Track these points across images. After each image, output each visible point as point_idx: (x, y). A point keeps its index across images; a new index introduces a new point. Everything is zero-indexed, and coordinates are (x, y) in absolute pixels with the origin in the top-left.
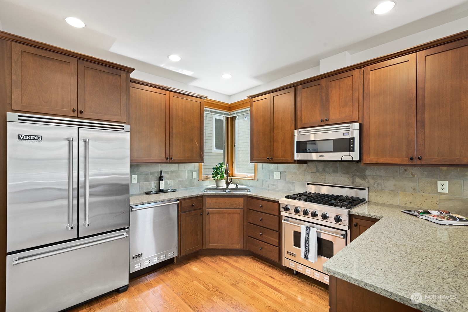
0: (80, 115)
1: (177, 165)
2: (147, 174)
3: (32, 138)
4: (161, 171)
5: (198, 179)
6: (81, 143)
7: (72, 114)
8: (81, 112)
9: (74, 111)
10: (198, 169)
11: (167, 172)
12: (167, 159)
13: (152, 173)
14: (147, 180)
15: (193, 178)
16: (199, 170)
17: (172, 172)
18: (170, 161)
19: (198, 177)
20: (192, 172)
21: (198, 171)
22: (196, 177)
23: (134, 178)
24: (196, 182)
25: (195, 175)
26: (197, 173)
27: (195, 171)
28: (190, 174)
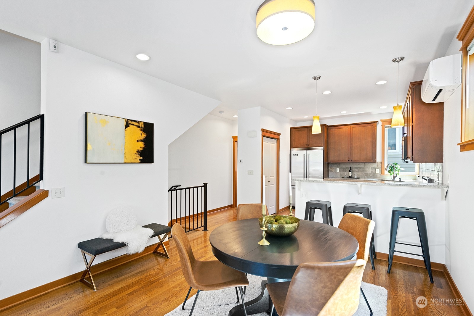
1: (363, 164)
2: (344, 168)
3: (296, 155)
4: (350, 167)
5: (381, 173)
6: (307, 156)
8: (308, 145)
9: (306, 145)
10: (380, 167)
12: (349, 160)
13: (347, 168)
14: (344, 171)
15: (376, 173)
16: (381, 168)
17: (360, 168)
19: (380, 172)
20: (375, 168)
21: (380, 169)
22: (378, 172)
23: (338, 170)
24: (379, 175)
25: (378, 171)
26: (380, 170)
27: (378, 168)
28: (374, 170)
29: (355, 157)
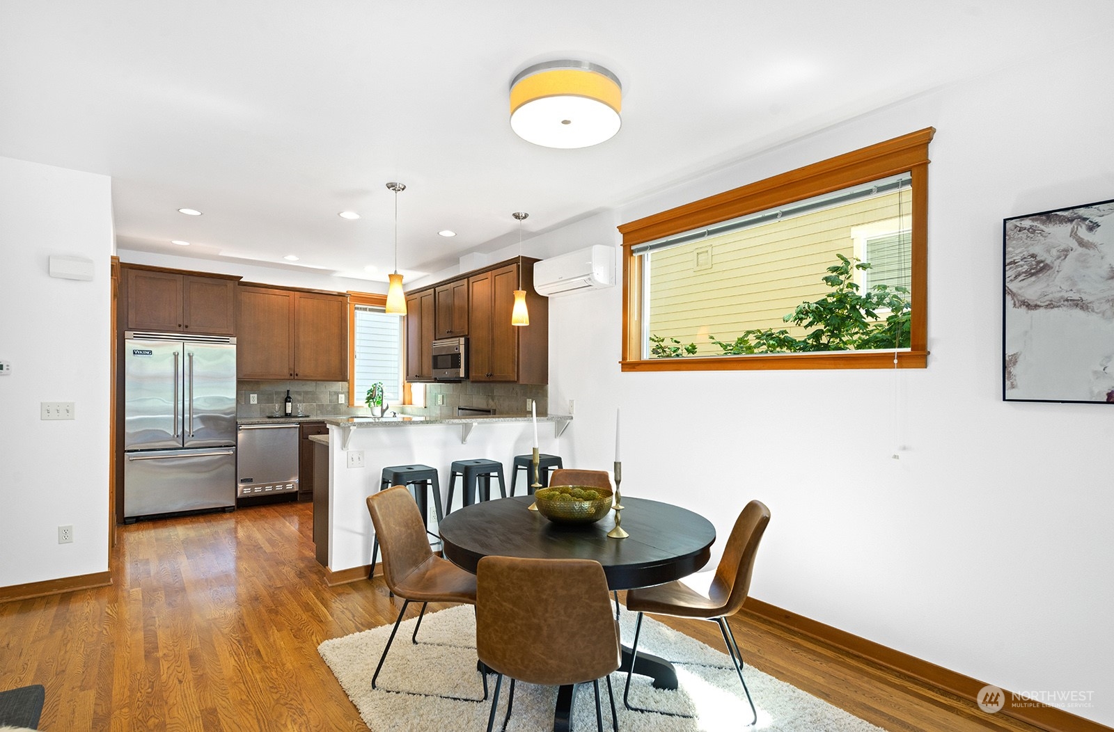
0: (185, 330)
1: (314, 383)
2: (270, 394)
3: (142, 352)
4: (288, 391)
5: (347, 404)
6: (187, 358)
7: (178, 329)
8: (187, 327)
9: (180, 326)
10: (347, 390)
11: (298, 393)
12: (291, 375)
13: (277, 393)
14: (271, 400)
15: (339, 403)
16: (349, 392)
17: (306, 393)
18: (296, 377)
19: (347, 401)
20: (337, 394)
21: (347, 394)
22: (343, 402)
23: (253, 397)
24: (344, 408)
25: (342, 399)
26: (345, 396)
27: (342, 394)
28: (335, 397)
29: (305, 368)
